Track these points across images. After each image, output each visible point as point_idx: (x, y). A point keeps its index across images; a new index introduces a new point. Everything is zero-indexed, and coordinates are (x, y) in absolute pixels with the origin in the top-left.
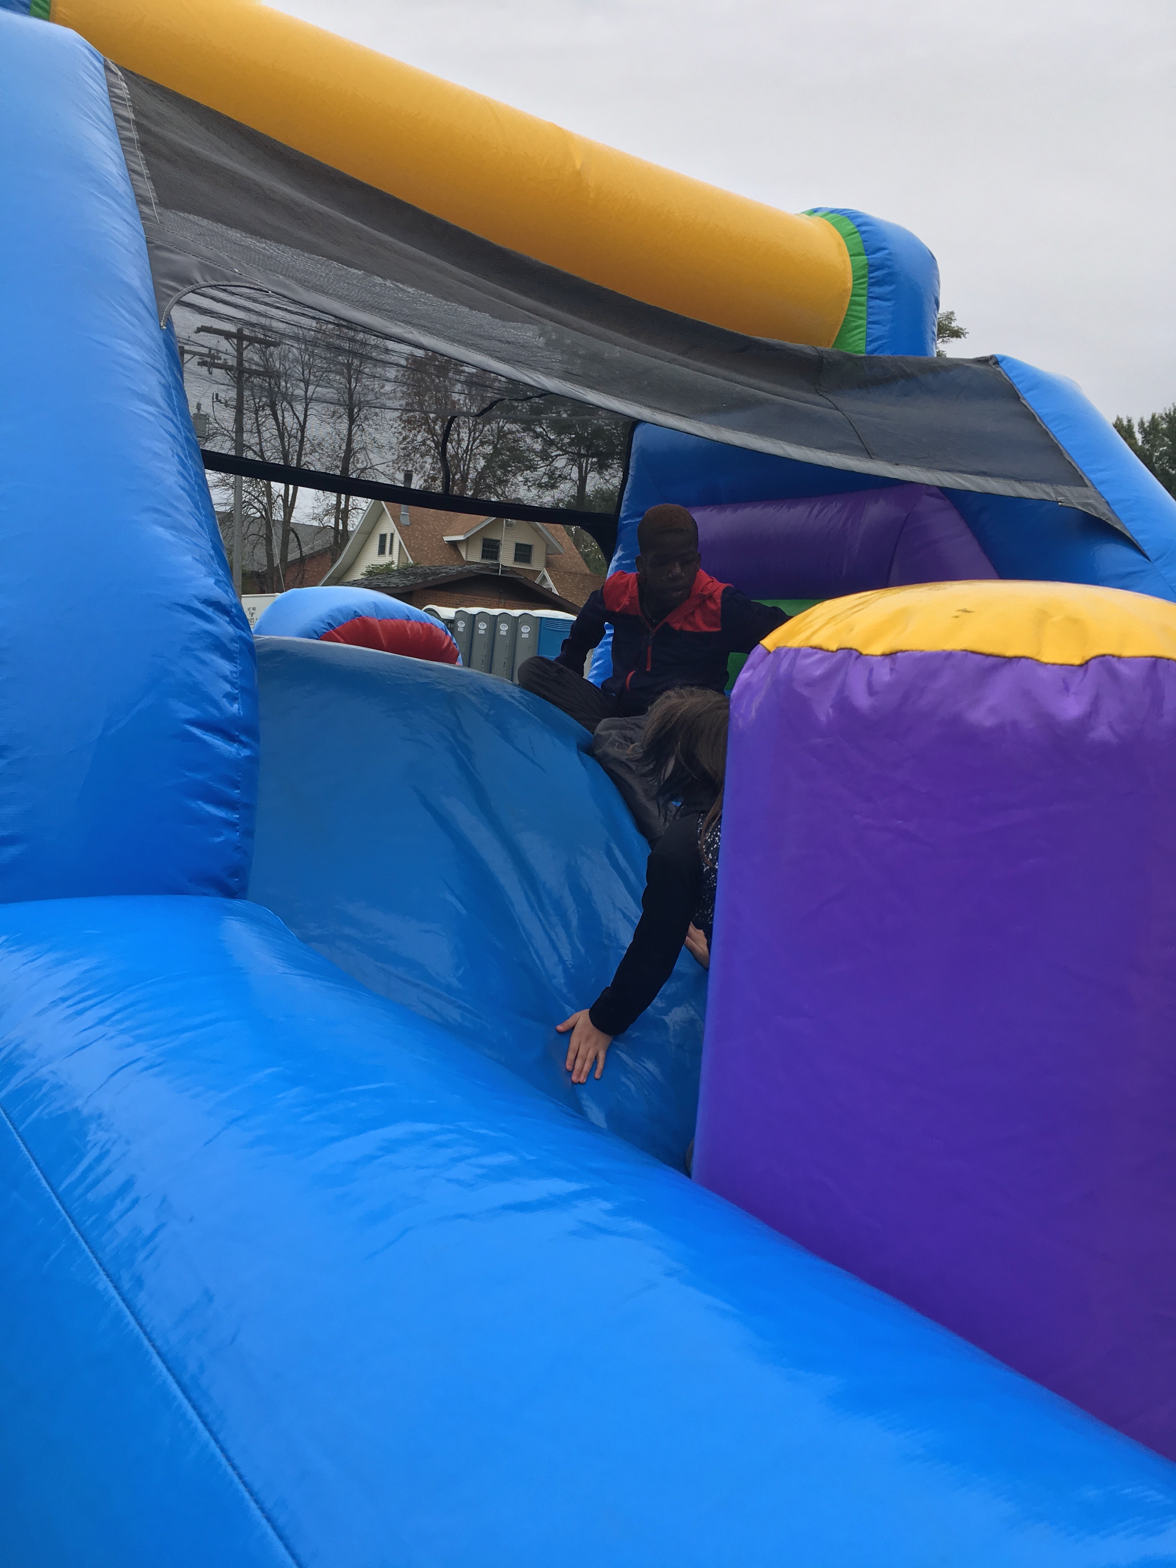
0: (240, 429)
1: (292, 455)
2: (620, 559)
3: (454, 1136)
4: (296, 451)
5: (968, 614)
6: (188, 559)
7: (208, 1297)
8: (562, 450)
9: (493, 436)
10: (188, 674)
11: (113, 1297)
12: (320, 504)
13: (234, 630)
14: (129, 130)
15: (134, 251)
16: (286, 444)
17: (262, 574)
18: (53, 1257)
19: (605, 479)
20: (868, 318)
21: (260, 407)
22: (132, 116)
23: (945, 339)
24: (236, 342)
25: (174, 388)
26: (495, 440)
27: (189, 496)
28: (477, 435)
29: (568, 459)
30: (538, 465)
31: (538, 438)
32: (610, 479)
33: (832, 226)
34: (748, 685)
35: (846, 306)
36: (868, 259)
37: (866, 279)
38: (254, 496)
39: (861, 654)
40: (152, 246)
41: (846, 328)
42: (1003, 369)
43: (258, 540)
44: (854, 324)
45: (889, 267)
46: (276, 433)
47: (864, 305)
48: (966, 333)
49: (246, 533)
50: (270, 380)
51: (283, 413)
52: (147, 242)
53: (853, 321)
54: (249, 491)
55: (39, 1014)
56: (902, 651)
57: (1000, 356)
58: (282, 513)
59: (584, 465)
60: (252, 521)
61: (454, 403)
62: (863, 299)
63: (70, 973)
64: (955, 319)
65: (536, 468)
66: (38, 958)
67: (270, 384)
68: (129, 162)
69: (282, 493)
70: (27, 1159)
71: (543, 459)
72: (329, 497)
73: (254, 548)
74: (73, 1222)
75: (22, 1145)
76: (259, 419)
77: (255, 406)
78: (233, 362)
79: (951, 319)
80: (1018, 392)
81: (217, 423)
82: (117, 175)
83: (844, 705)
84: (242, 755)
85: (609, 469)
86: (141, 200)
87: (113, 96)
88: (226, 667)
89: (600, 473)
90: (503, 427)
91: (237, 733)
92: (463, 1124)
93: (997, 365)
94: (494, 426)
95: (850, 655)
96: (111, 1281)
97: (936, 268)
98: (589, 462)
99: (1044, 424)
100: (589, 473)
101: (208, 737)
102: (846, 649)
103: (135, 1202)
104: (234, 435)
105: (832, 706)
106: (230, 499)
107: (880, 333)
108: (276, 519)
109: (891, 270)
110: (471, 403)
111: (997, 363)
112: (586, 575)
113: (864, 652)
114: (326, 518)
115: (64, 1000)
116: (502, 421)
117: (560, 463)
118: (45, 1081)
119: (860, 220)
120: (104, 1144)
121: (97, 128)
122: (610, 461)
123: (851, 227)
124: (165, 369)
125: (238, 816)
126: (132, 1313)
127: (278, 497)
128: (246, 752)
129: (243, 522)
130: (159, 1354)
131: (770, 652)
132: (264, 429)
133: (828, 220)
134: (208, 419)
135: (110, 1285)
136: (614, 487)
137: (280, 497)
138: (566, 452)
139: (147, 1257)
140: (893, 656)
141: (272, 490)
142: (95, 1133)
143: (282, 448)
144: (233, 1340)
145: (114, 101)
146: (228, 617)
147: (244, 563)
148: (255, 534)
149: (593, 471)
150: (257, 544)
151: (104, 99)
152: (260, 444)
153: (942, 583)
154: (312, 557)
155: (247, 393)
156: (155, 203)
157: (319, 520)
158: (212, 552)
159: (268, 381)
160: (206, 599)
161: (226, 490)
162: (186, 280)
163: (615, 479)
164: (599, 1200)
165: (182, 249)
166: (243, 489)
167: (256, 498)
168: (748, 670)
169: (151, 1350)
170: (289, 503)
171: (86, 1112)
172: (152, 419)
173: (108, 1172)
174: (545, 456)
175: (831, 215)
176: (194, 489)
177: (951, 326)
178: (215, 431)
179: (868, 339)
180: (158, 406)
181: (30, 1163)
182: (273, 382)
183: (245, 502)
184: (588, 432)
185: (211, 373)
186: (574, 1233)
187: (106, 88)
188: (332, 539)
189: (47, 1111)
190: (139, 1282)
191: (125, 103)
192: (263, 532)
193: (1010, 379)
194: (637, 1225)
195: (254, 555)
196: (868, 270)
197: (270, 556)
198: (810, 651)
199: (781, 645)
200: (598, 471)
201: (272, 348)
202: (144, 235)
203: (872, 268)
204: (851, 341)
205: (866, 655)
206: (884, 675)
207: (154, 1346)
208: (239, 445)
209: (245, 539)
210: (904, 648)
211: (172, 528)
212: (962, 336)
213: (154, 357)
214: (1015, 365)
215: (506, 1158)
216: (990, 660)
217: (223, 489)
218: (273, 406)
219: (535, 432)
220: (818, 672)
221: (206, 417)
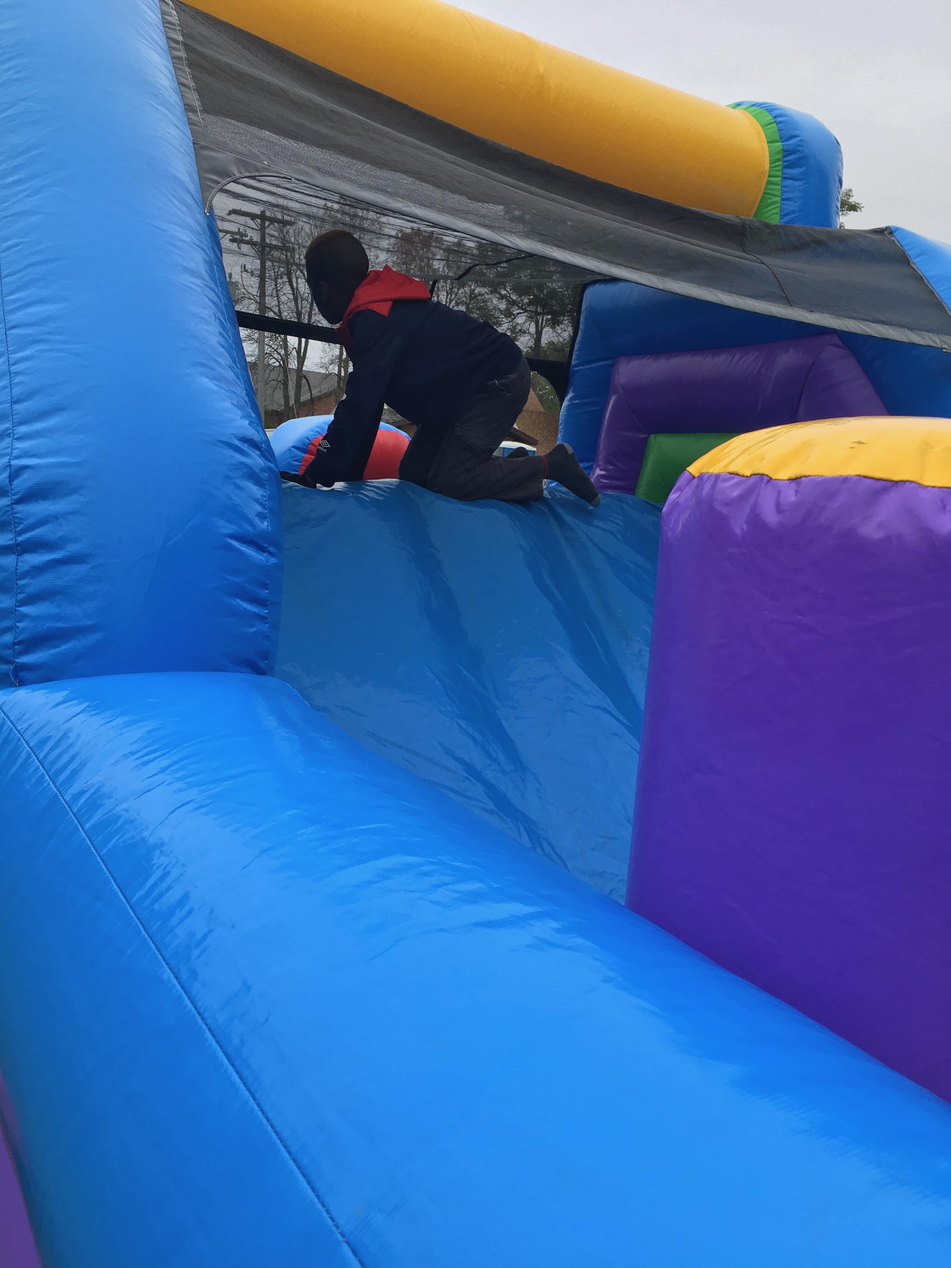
0: (263, 295)
1: (304, 315)
2: (571, 399)
3: (434, 867)
4: (307, 312)
5: (862, 445)
6: (227, 404)
7: (247, 987)
8: (522, 309)
9: (466, 297)
10: (230, 498)
11: (175, 985)
12: (326, 355)
13: (264, 462)
14: (179, 50)
15: (183, 151)
16: (300, 306)
17: (280, 413)
18: (129, 952)
19: (557, 333)
20: (781, 195)
21: (278, 275)
22: (180, 38)
23: (844, 212)
24: (260, 223)
25: (215, 265)
26: (468, 301)
27: (228, 352)
28: (453, 297)
29: (527, 316)
30: (502, 321)
31: (502, 299)
32: (561, 333)
33: (753, 118)
34: (676, 504)
35: (764, 185)
36: (783, 145)
37: (780, 163)
38: (274, 349)
39: (771, 479)
40: (198, 147)
41: (763, 204)
42: (896, 239)
43: (277, 385)
44: (770, 201)
45: (801, 152)
46: (292, 297)
47: (778, 185)
48: (862, 207)
49: (268, 379)
50: (286, 253)
51: (297, 280)
52: (194, 144)
53: (770, 198)
54: (270, 344)
55: (114, 764)
56: (805, 476)
57: (893, 227)
58: (296, 363)
59: (540, 321)
60: (272, 370)
61: (435, 271)
62: (778, 180)
63: (137, 732)
64: (853, 196)
65: (501, 324)
66: (113, 720)
67: (286, 256)
68: (179, 77)
69: (296, 346)
70: (107, 877)
71: (506, 317)
72: (333, 349)
73: (274, 392)
74: (143, 926)
75: (103, 866)
76: (278, 286)
77: (275, 275)
78: (256, 238)
79: (850, 196)
80: (908, 257)
81: (245, 289)
82: (169, 87)
83: (755, 520)
84: (270, 563)
85: (560, 325)
86: (189, 108)
87: (165, 22)
88: (257, 491)
89: (553, 328)
90: (474, 290)
91: (267, 545)
92: (442, 858)
93: (891, 235)
94: (467, 289)
95: (763, 480)
96: (173, 972)
97: (840, 152)
98: (545, 318)
99: (930, 284)
100: (544, 327)
101: (244, 548)
102: (758, 474)
103: (190, 912)
104: (258, 299)
105: (746, 522)
106: (255, 351)
107: (791, 209)
108: (291, 368)
109: (802, 155)
110: (448, 270)
111: (891, 233)
112: (541, 413)
113: (774, 478)
114: (331, 366)
115: (132, 753)
116: (473, 284)
117: (520, 320)
118: (121, 816)
119: (776, 112)
120: (166, 867)
121: (154, 50)
122: (562, 318)
123: (769, 118)
124: (208, 248)
125: (267, 611)
126: (189, 998)
127: (293, 349)
128: (273, 560)
129: (265, 370)
130: (210, 1030)
131: (694, 477)
132: (282, 293)
133: (750, 112)
134: (238, 286)
135: (172, 975)
136: (564, 340)
137: (295, 350)
138: (525, 311)
139: (199, 957)
140: (798, 480)
141: (288, 343)
142: (159, 858)
143: (296, 309)
144: (266, 1021)
145: (167, 27)
146: (259, 451)
147: (266, 404)
148: (274, 380)
149: (547, 326)
150: (276, 388)
151: (159, 25)
152: (279, 306)
153: (840, 419)
154: (320, 398)
155: (268, 264)
156: (199, 110)
157: (326, 368)
158: (246, 399)
159: (285, 254)
160: (242, 437)
161: (252, 344)
162: (225, 174)
163: (565, 333)
164: (549, 920)
165: (223, 147)
166: (265, 343)
167: (276, 350)
168: (675, 492)
169: (204, 1026)
170: (302, 354)
171: (152, 841)
172: (199, 289)
173: (169, 889)
174: (508, 314)
175: (752, 108)
176: (232, 347)
177: (849, 202)
178: (243, 295)
179: (782, 214)
180: (203, 279)
181: (110, 880)
182: (288, 254)
183: (267, 353)
184: (544, 294)
185: (240, 248)
186: (529, 946)
187: (160, 16)
188: (336, 384)
189: (121, 840)
190: (194, 974)
191: (175, 27)
192: (281, 377)
193: (902, 247)
194: (579, 941)
195: (274, 396)
196: (783, 155)
197: (286, 398)
198: (728, 476)
199: (704, 471)
200: (552, 326)
201: (288, 227)
202: (191, 137)
203: (786, 153)
204: (767, 215)
205: (775, 480)
206: (790, 496)
207: (206, 1024)
208: (262, 305)
209: (267, 384)
210: (807, 474)
211: (215, 379)
212: (858, 209)
213: (199, 238)
214: (907, 235)
215: (475, 886)
216: (880, 484)
217: (250, 343)
218: (289, 274)
219: (500, 294)
220: (735, 494)
221: (236, 284)
